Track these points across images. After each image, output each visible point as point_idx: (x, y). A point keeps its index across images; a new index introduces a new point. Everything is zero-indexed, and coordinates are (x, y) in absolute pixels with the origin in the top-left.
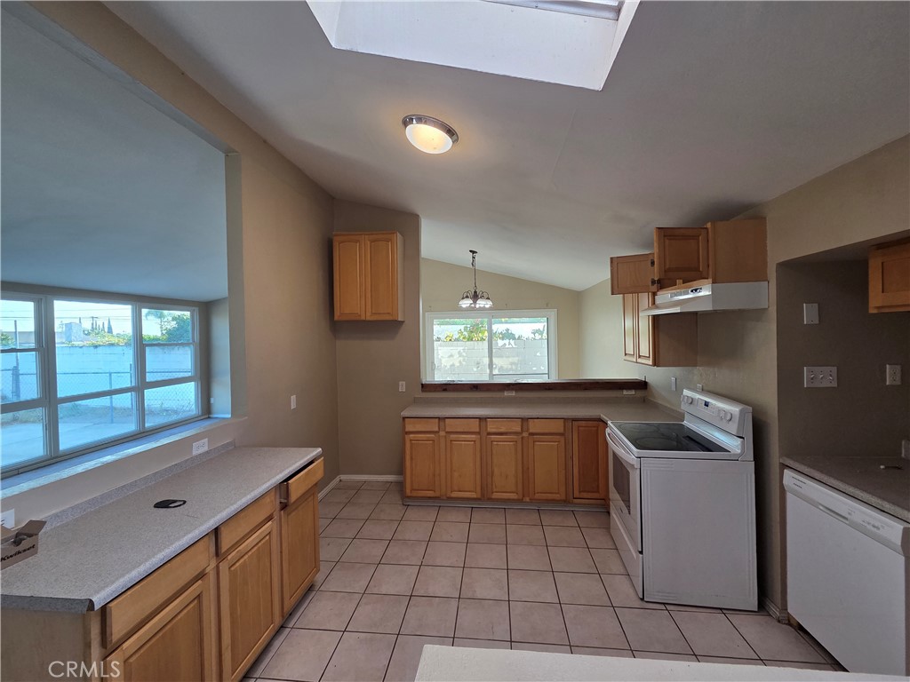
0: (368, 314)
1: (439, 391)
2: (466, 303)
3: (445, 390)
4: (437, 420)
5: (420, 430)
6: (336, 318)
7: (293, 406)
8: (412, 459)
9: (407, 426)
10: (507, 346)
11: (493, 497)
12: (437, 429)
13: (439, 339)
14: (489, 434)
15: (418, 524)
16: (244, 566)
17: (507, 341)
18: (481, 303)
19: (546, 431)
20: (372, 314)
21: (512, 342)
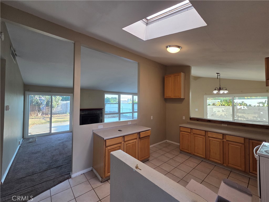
0: (173, 96)
1: (195, 121)
2: (215, 92)
3: (198, 121)
4: (190, 129)
5: (185, 131)
6: (165, 98)
7: (152, 118)
8: (182, 139)
9: (181, 129)
10: (243, 108)
11: (210, 159)
12: (190, 132)
13: (209, 105)
14: (209, 137)
15: (181, 158)
16: (129, 145)
17: (242, 107)
18: (221, 92)
19: (234, 141)
20: (174, 96)
21: (245, 107)
